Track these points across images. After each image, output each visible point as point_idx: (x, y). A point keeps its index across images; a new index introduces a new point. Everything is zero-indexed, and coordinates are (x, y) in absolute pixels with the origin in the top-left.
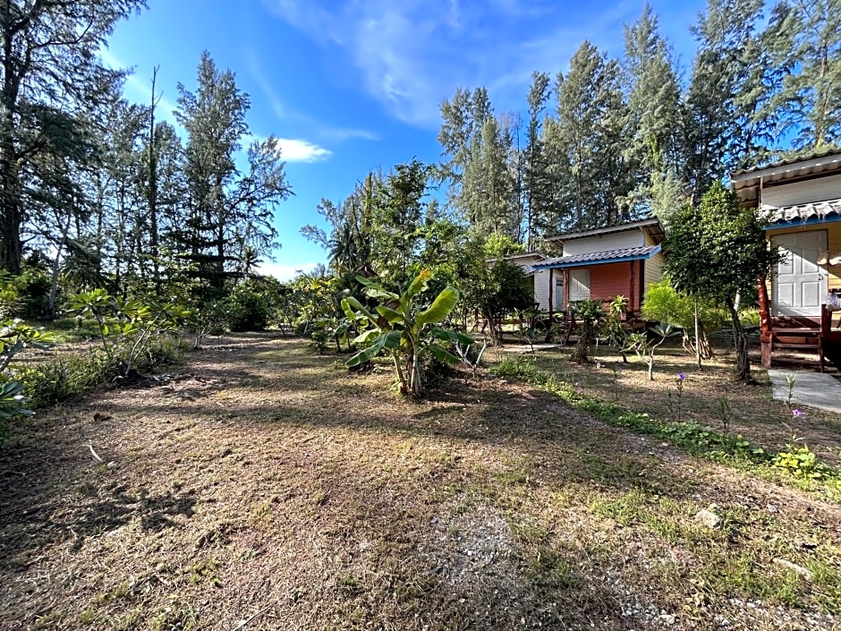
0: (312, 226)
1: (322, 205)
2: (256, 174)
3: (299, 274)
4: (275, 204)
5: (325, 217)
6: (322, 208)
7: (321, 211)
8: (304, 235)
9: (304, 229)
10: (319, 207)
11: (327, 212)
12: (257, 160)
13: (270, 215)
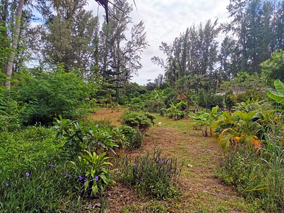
0: (156, 57)
1: (162, 46)
2: (134, 39)
3: (149, 82)
4: (141, 52)
5: (163, 51)
6: (162, 47)
7: (161, 48)
8: (152, 62)
9: (152, 59)
10: (160, 47)
11: (164, 49)
12: (134, 32)
13: (139, 58)
